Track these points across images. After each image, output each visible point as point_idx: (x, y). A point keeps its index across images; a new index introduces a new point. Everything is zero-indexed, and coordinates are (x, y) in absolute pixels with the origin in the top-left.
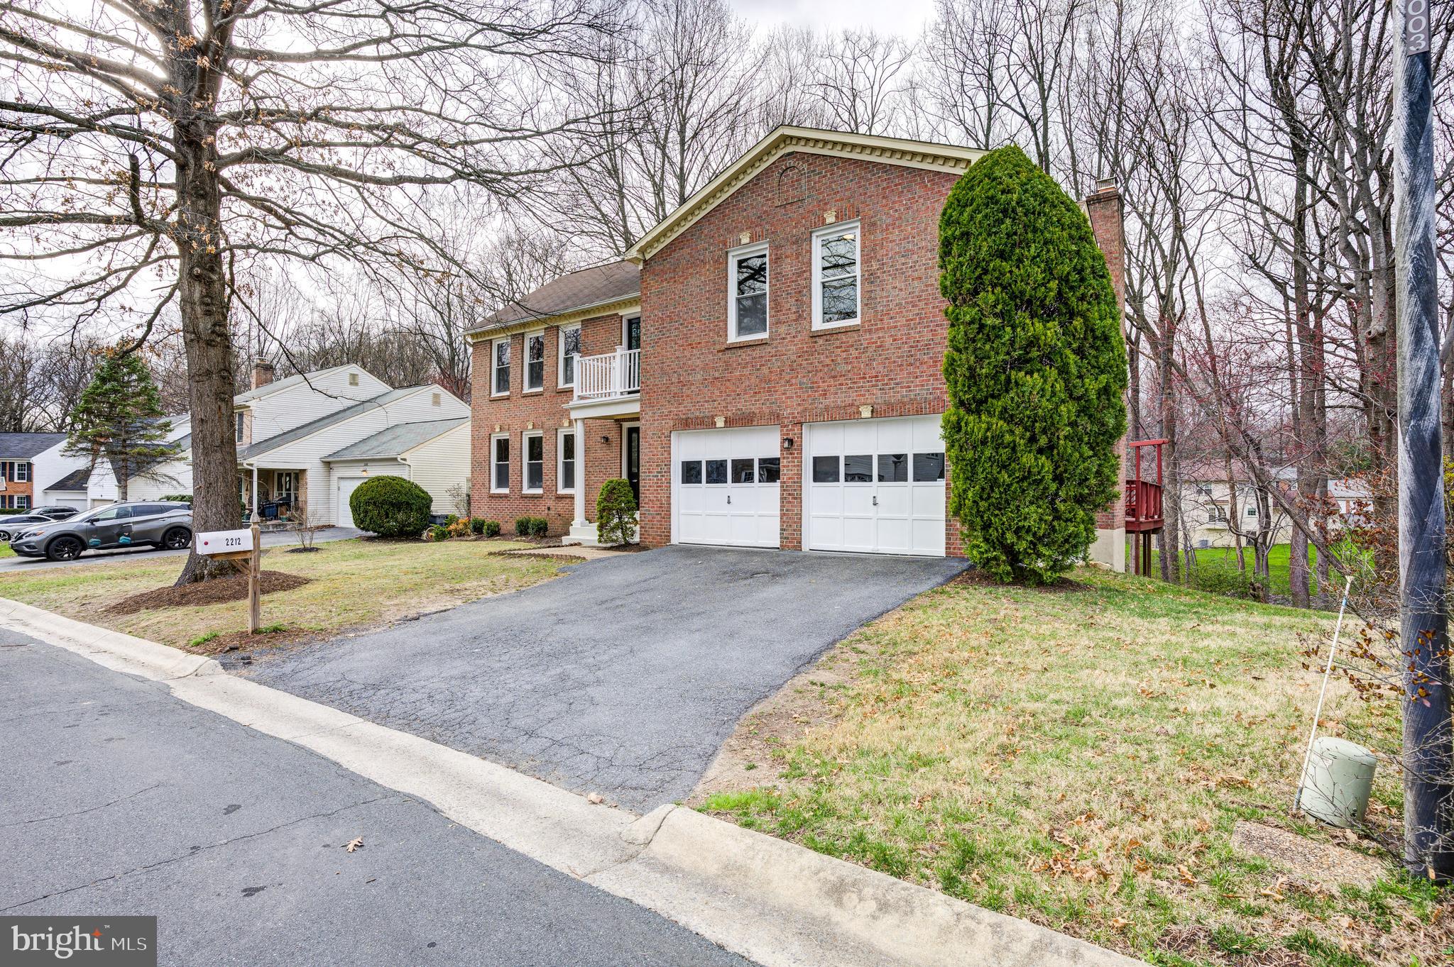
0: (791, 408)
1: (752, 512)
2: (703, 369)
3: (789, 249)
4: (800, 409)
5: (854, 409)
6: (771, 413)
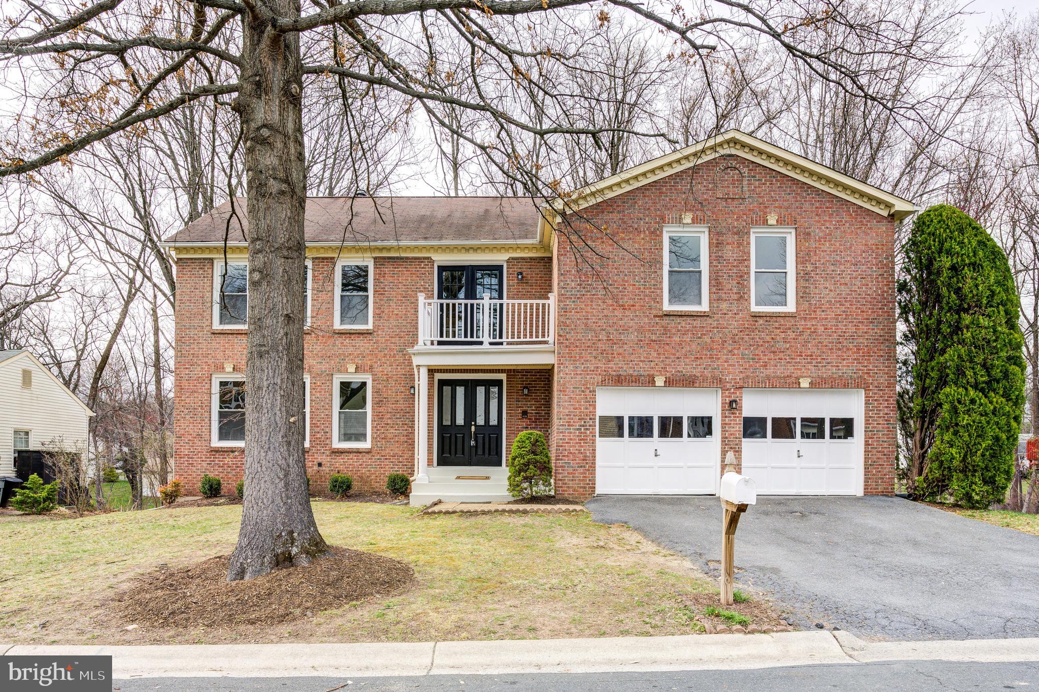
0: (732, 375)
1: (681, 464)
2: (638, 330)
3: (730, 238)
4: (741, 376)
5: (793, 380)
6: (713, 378)
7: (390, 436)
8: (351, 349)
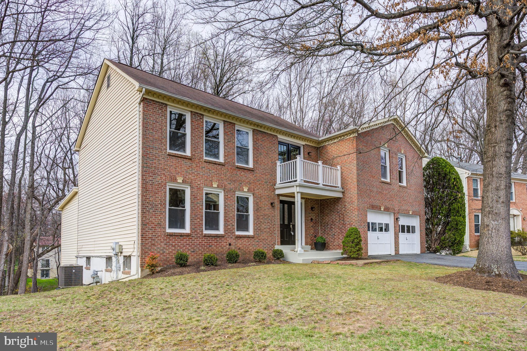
0: (397, 208)
2: (376, 187)
5: (408, 211)
6: (393, 209)
7: (262, 228)
8: (245, 178)
